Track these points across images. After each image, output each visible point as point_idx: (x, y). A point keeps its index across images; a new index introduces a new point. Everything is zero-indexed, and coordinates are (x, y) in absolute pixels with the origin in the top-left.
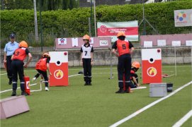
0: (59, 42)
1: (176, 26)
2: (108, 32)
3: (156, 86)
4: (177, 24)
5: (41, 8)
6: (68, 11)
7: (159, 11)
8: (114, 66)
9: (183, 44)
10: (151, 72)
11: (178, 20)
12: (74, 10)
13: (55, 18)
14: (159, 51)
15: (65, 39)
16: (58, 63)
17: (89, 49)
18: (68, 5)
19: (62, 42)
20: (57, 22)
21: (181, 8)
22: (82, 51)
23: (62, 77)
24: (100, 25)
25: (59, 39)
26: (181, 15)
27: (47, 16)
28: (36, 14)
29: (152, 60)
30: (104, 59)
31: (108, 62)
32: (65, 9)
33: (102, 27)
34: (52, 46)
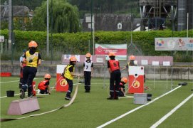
0: (65, 58)
1: (156, 50)
2: (103, 52)
3: (139, 96)
4: (157, 48)
5: (52, 31)
6: (73, 34)
7: (144, 37)
8: (107, 78)
9: (161, 64)
10: (135, 85)
11: (158, 46)
12: (78, 33)
13: (62, 39)
14: (142, 68)
15: (70, 55)
17: (90, 64)
18: (74, 29)
20: (64, 42)
22: (84, 65)
24: (97, 46)
25: (65, 56)
26: (160, 42)
27: (56, 37)
28: (48, 35)
29: (136, 75)
30: (99, 72)
31: (102, 75)
32: (71, 32)
33: (99, 48)
34: (60, 61)
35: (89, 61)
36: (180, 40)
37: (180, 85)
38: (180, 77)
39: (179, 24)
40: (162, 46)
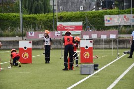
0: (29, 34)
2: (64, 29)
4: (106, 24)
7: (97, 16)
10: (86, 55)
11: (107, 22)
14: (91, 42)
15: (33, 32)
16: (25, 48)
19: (31, 34)
21: (109, 14)
23: (27, 57)
24: (58, 24)
25: (29, 32)
29: (86, 47)
35: (47, 36)
36: (125, 17)
37: (125, 53)
38: (125, 46)
39: (124, 4)
40: (110, 22)
